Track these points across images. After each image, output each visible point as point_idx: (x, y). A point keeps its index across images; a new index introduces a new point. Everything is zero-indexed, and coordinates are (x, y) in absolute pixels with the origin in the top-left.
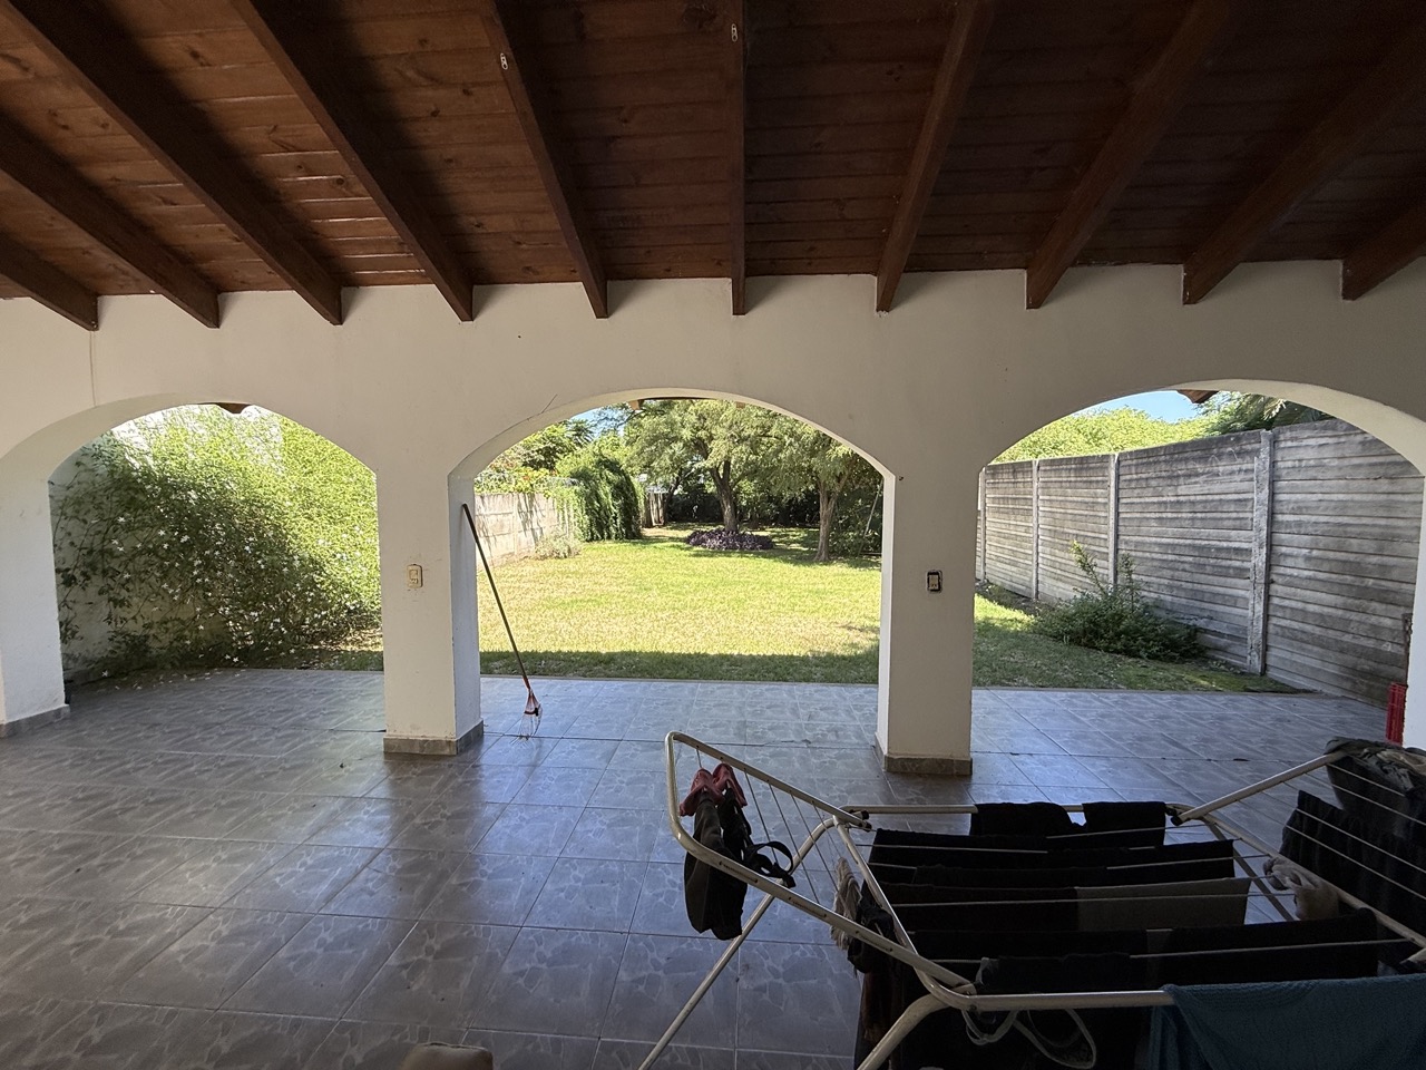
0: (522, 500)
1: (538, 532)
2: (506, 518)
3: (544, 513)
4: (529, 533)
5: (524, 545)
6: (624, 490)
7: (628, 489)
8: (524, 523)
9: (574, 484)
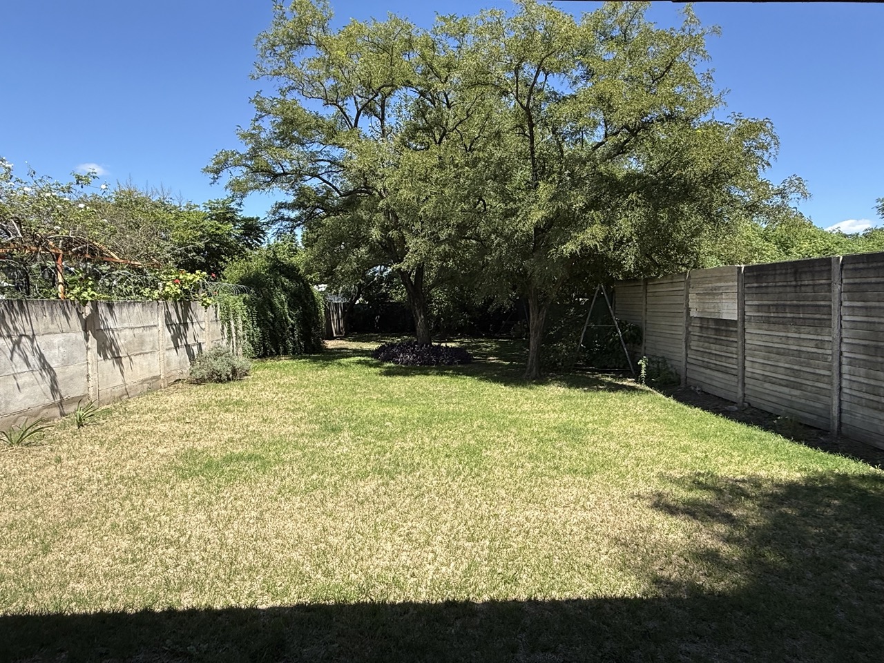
0: (172, 310)
1: (195, 349)
2: (148, 332)
3: (203, 326)
4: (182, 350)
5: (174, 365)
6: (302, 298)
7: (307, 297)
8: (174, 339)
9: (243, 291)
